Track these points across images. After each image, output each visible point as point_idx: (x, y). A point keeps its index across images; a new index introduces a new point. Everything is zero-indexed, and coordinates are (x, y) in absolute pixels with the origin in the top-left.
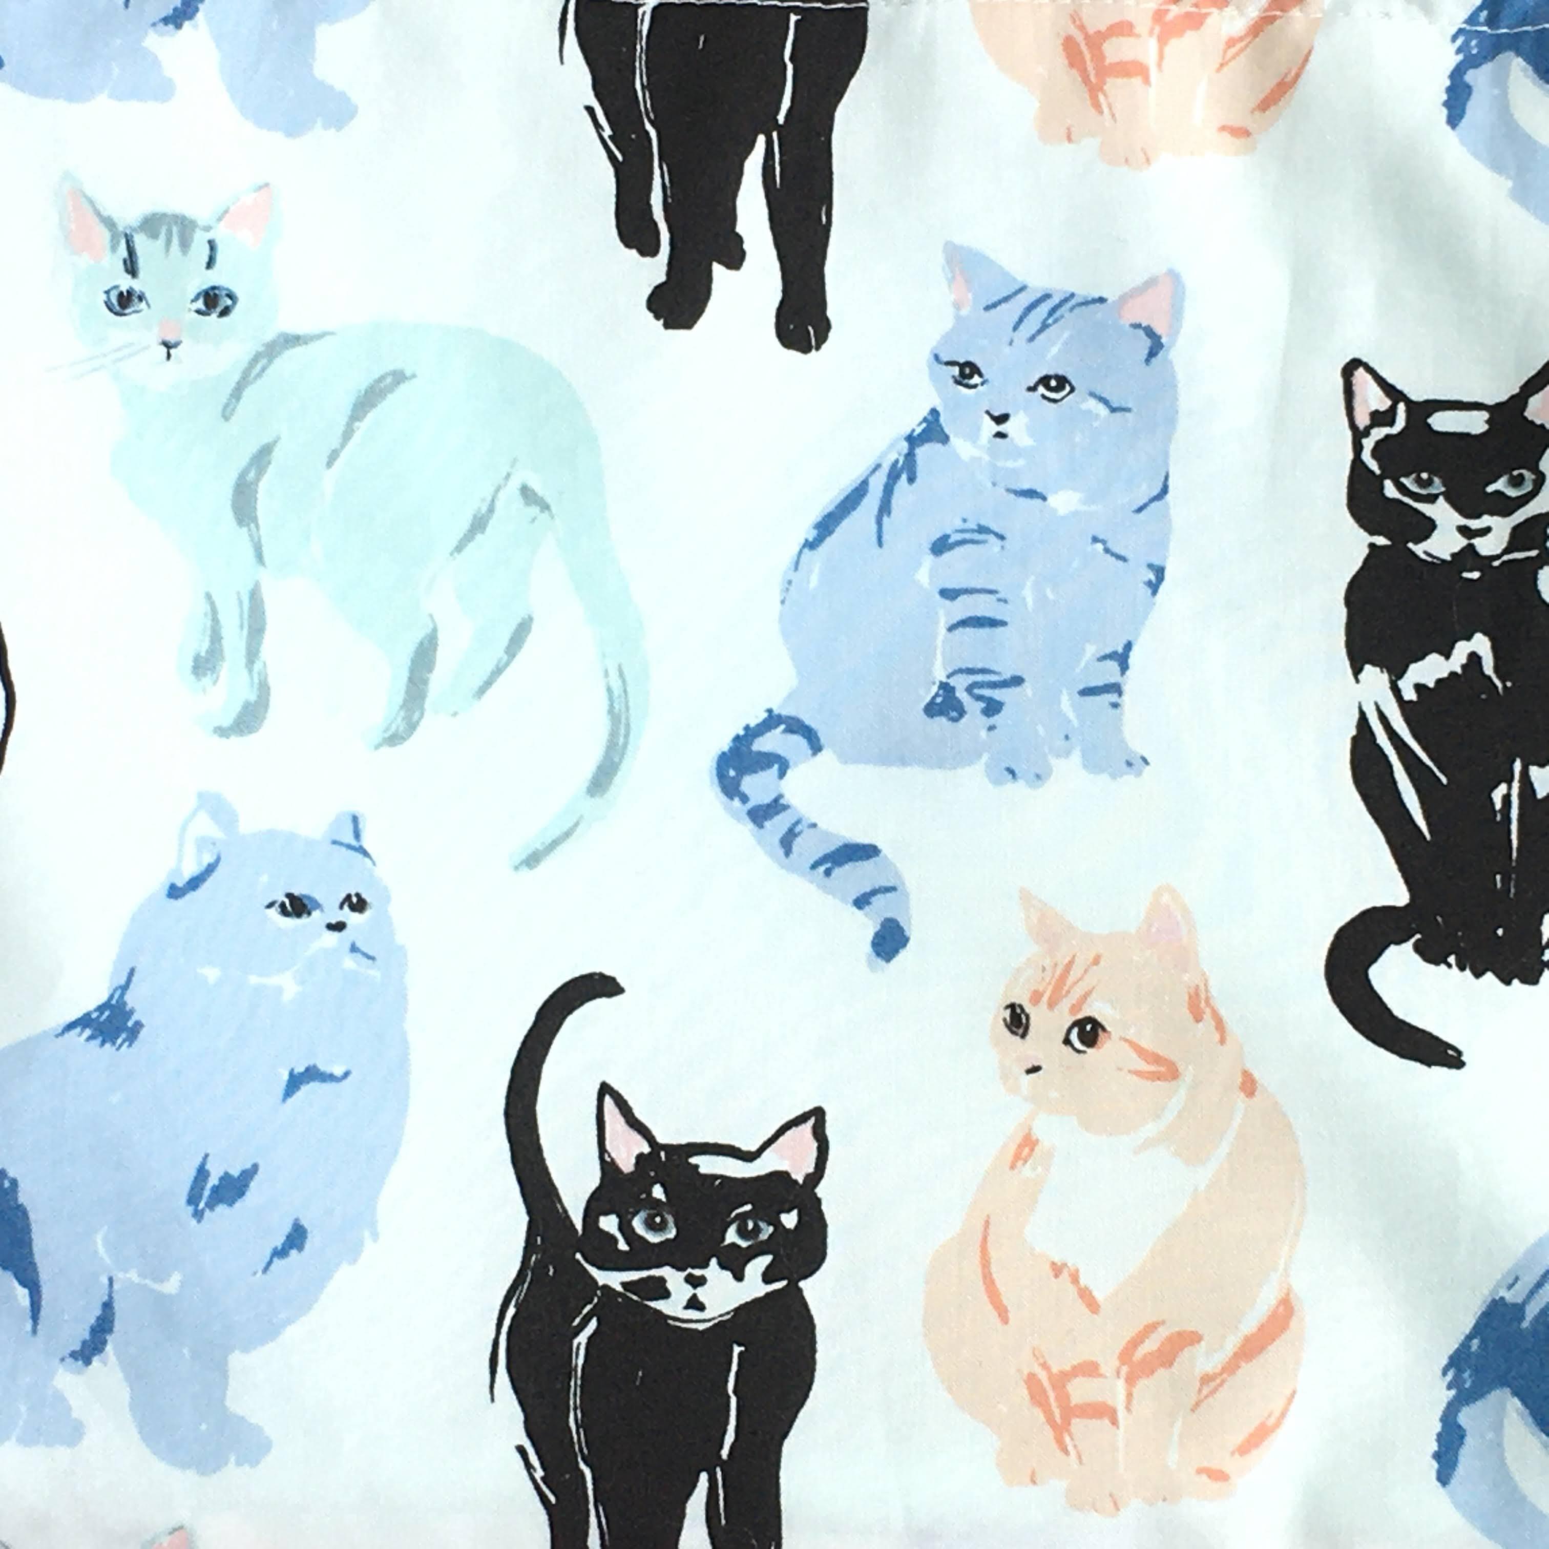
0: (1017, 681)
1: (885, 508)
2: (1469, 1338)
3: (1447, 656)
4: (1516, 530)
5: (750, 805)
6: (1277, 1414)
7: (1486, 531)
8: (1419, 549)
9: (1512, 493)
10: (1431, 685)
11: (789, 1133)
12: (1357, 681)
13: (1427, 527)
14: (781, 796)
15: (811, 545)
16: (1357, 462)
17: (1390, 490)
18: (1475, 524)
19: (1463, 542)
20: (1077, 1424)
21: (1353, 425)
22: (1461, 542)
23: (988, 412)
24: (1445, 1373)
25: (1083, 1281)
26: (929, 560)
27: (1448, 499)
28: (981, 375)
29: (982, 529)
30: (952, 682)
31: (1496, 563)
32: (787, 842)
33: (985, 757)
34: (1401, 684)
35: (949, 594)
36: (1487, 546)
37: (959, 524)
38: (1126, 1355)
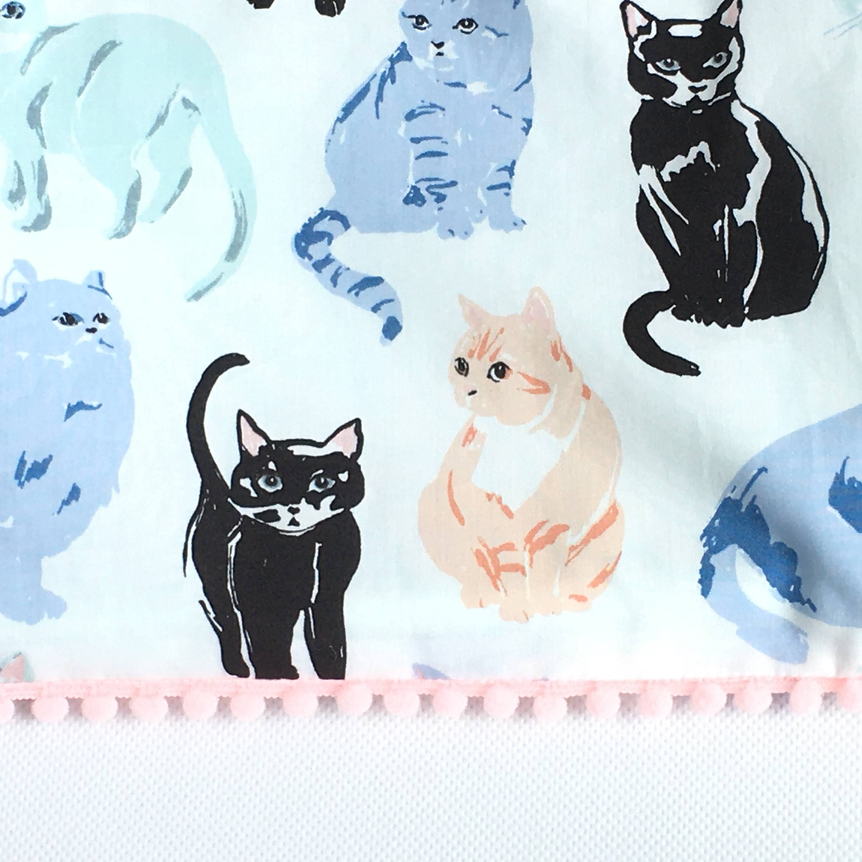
0: (454, 184)
1: (380, 97)
2: (714, 520)
3: (686, 155)
4: (719, 85)
5: (313, 261)
6: (612, 564)
7: (704, 88)
8: (669, 101)
9: (717, 66)
10: (678, 172)
11: (341, 433)
12: (639, 173)
13: (673, 88)
14: (330, 254)
15: (340, 120)
16: (632, 55)
17: (651, 70)
18: (698, 85)
19: (693, 95)
20: (503, 575)
21: (628, 35)
22: (691, 95)
23: (432, 42)
24: (701, 539)
25: (504, 502)
26: (404, 124)
27: (683, 73)
28: (427, 22)
29: (433, 106)
30: (418, 185)
31: (710, 104)
32: (334, 280)
33: (437, 224)
34: (662, 173)
35: (416, 141)
36: (704, 96)
37: (420, 104)
38: (528, 539)
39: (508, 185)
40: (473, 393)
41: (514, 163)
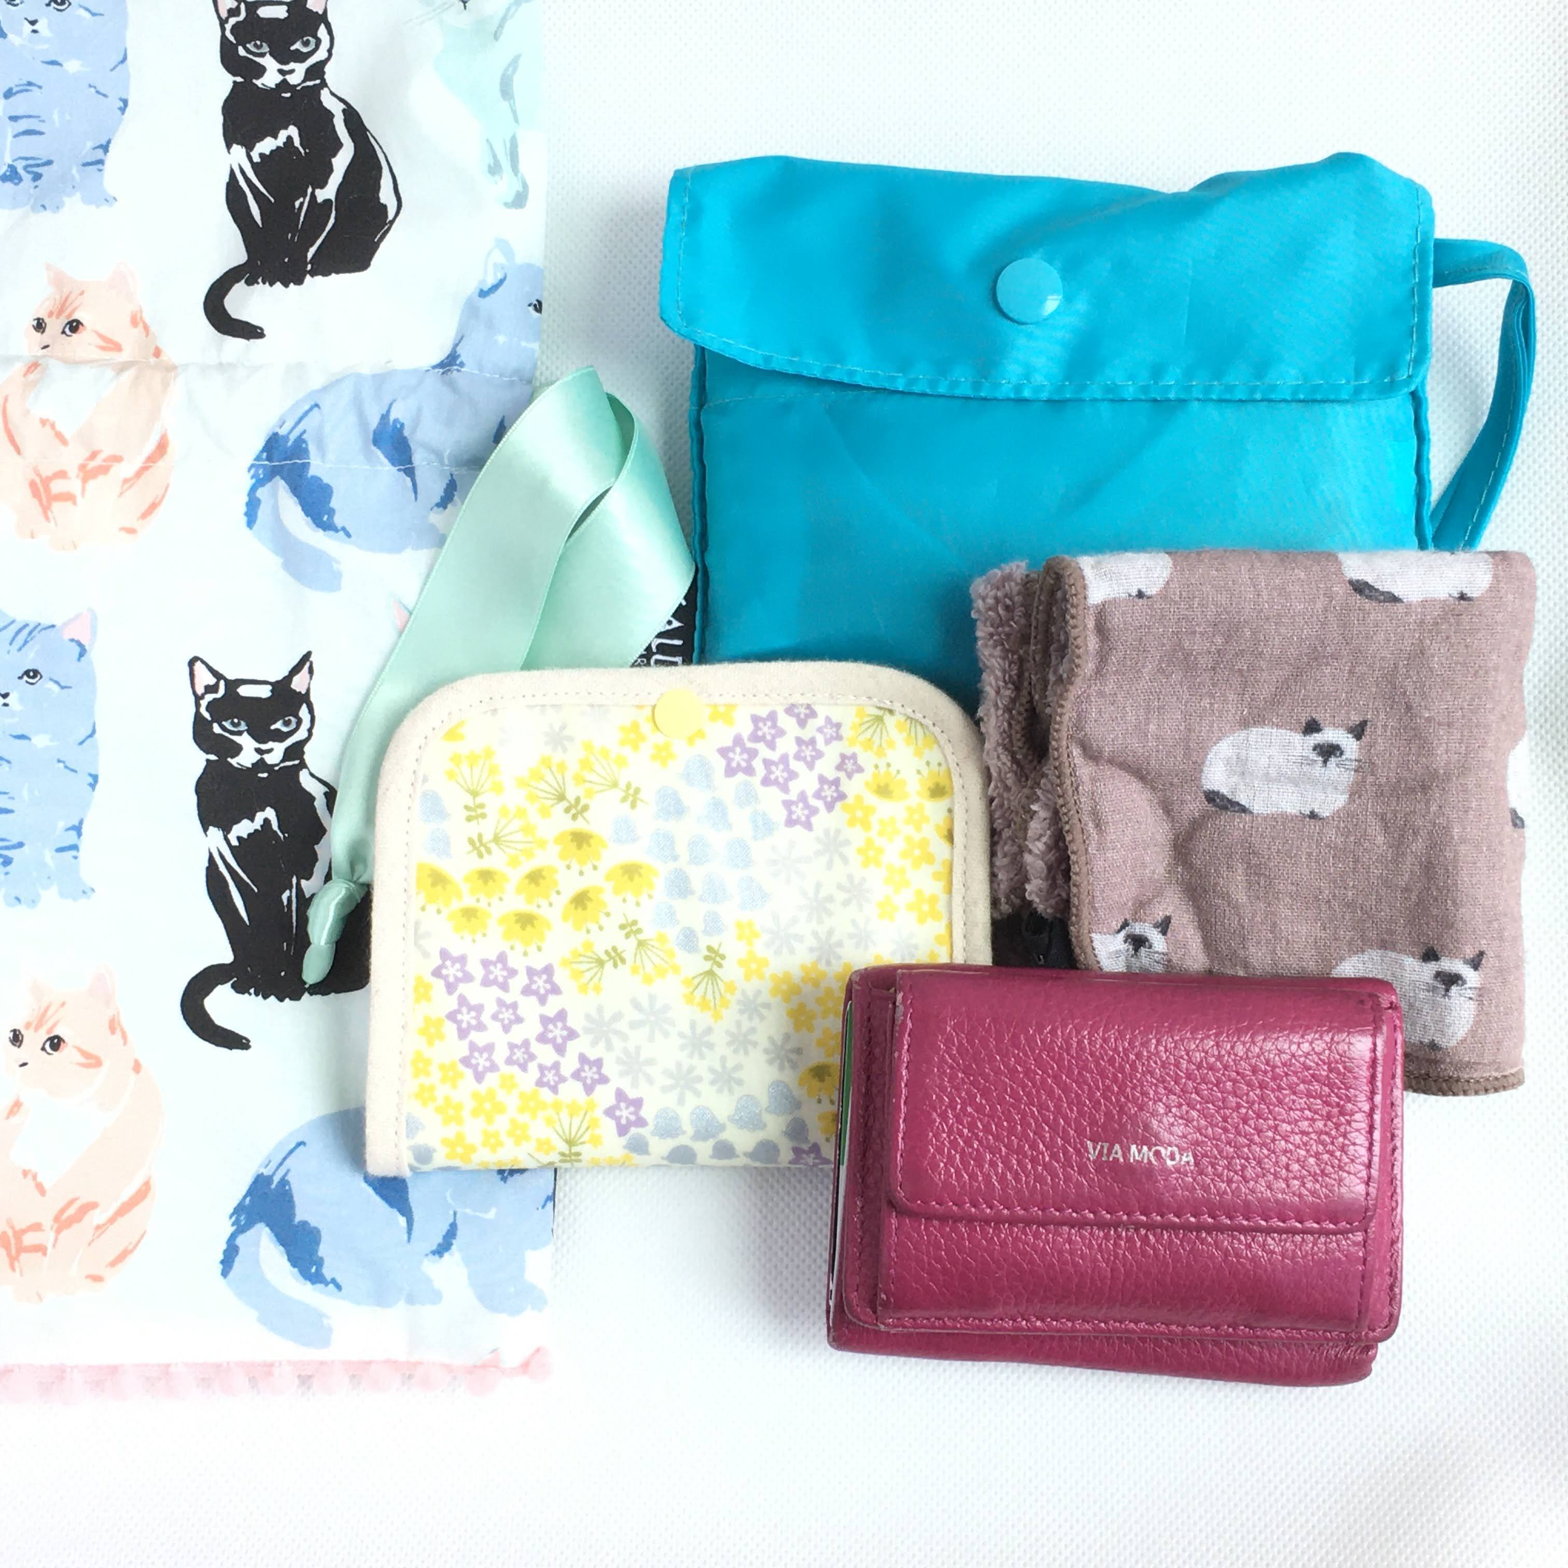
0: (20, 845)
2: (245, 1197)
3: (252, 820)
4: (287, 750)
6: (134, 1243)
9: (285, 729)
10: (245, 836)
18: (264, 747)
19: (258, 757)
20: (24, 1256)
21: (194, 693)
22: (256, 757)
24: (231, 1217)
25: (39, 1179)
27: (250, 734)
33: (3, 891)
36: (271, 759)
38: (57, 1219)
39: (75, 847)
40: (24, 1064)
41: (81, 822)
